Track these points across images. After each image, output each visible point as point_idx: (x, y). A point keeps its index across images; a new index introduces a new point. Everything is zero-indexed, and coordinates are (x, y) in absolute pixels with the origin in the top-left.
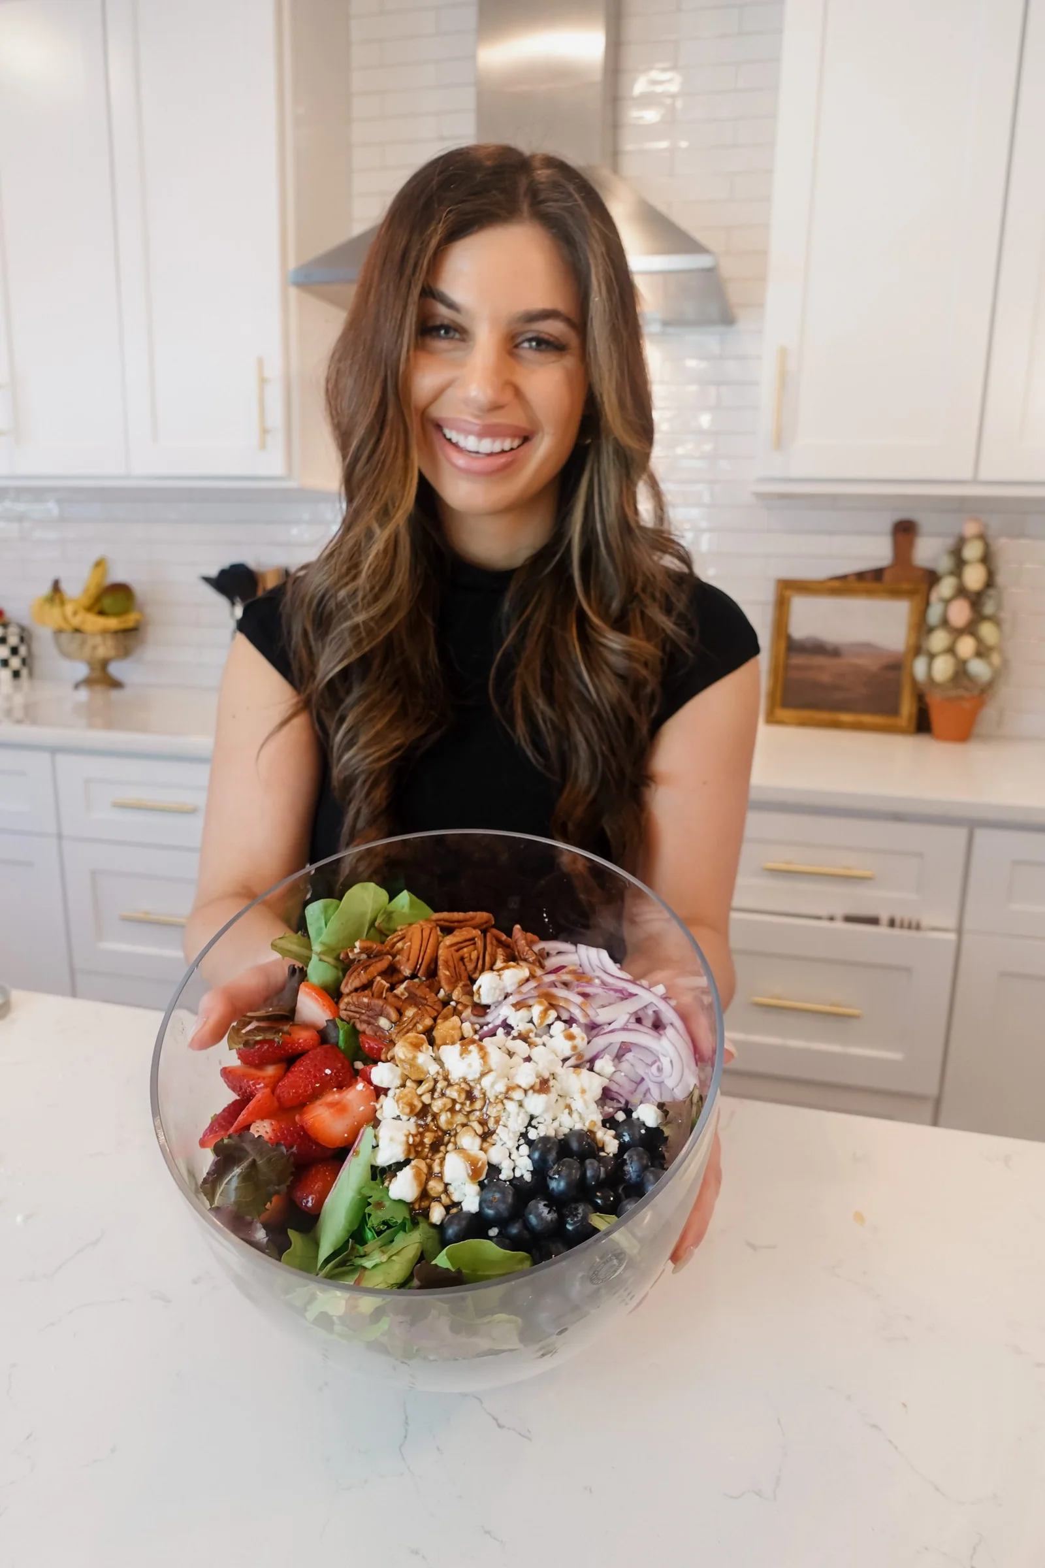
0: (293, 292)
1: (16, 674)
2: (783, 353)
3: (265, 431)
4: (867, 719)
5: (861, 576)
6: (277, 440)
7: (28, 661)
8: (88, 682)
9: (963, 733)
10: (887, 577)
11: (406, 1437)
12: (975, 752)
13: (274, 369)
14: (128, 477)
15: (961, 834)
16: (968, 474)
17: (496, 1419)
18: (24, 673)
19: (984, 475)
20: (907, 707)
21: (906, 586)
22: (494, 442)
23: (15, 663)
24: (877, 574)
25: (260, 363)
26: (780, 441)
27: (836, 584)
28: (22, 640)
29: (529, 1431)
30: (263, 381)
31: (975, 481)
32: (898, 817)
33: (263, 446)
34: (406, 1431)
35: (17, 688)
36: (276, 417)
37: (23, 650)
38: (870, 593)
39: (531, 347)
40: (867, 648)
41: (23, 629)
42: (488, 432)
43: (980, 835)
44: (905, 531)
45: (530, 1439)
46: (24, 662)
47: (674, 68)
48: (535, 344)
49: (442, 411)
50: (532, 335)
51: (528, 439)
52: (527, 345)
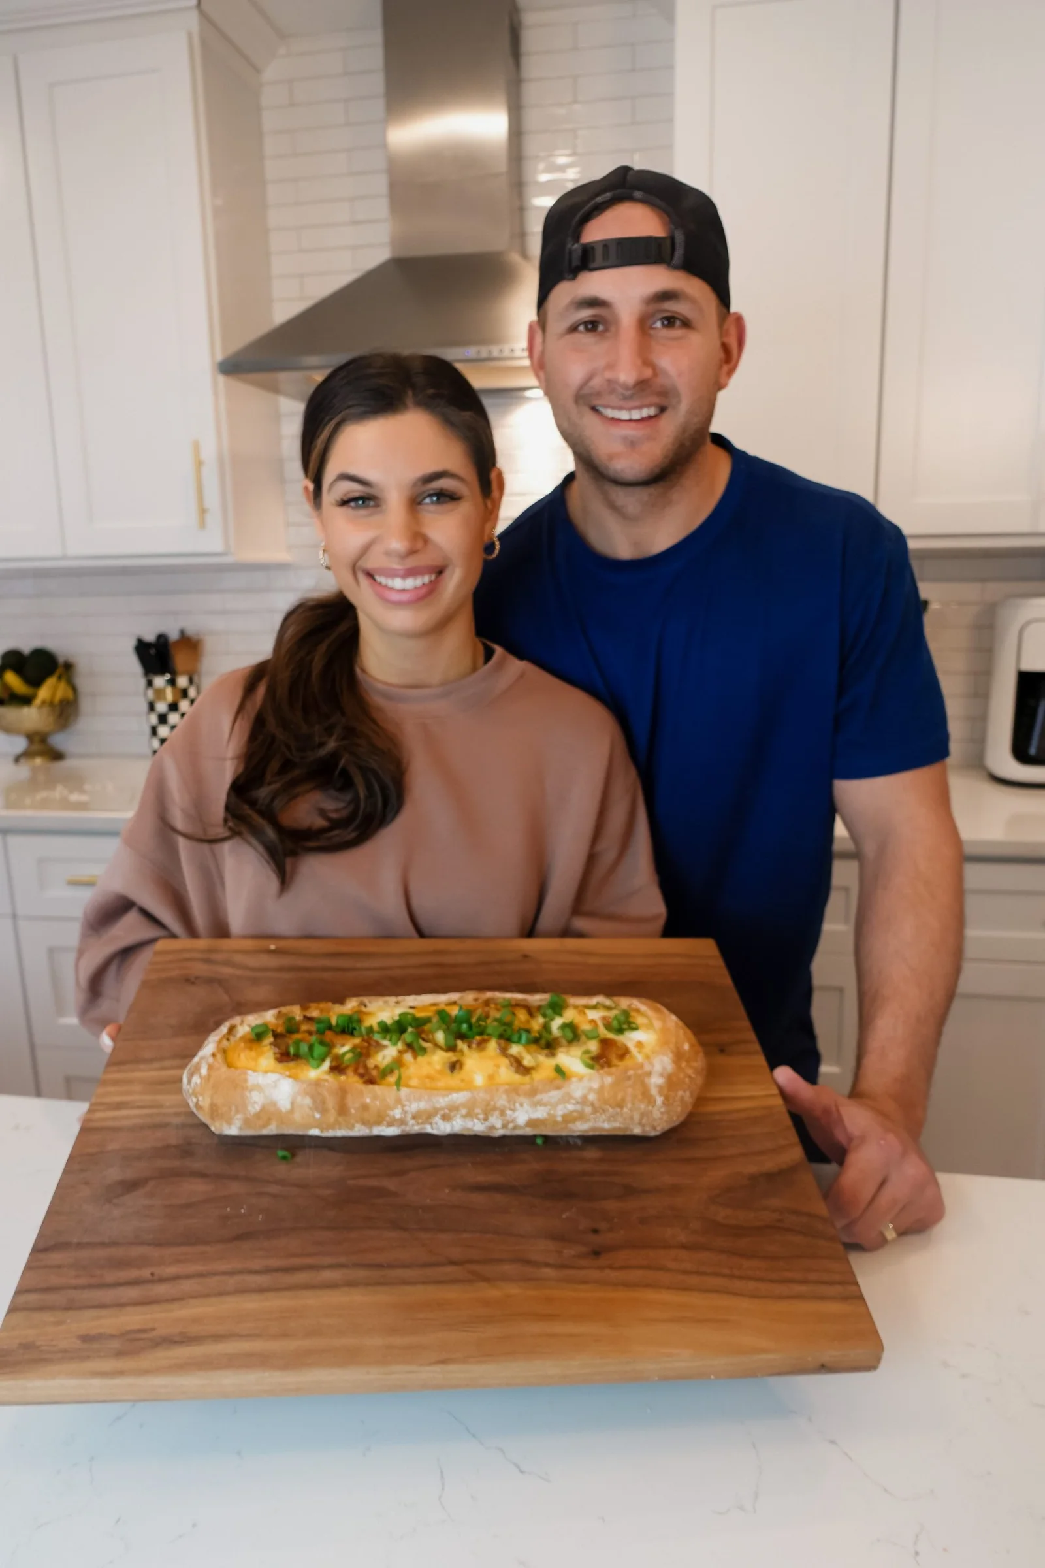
0: (221, 379)
3: (203, 511)
6: (214, 519)
8: (26, 755)
13: (209, 452)
22: (415, 580)
25: (196, 447)
30: (199, 464)
33: (202, 524)
36: (213, 499)
39: (432, 501)
42: (410, 573)
47: (574, 154)
48: (435, 498)
49: (370, 563)
50: (432, 492)
51: (440, 571)
52: (428, 500)
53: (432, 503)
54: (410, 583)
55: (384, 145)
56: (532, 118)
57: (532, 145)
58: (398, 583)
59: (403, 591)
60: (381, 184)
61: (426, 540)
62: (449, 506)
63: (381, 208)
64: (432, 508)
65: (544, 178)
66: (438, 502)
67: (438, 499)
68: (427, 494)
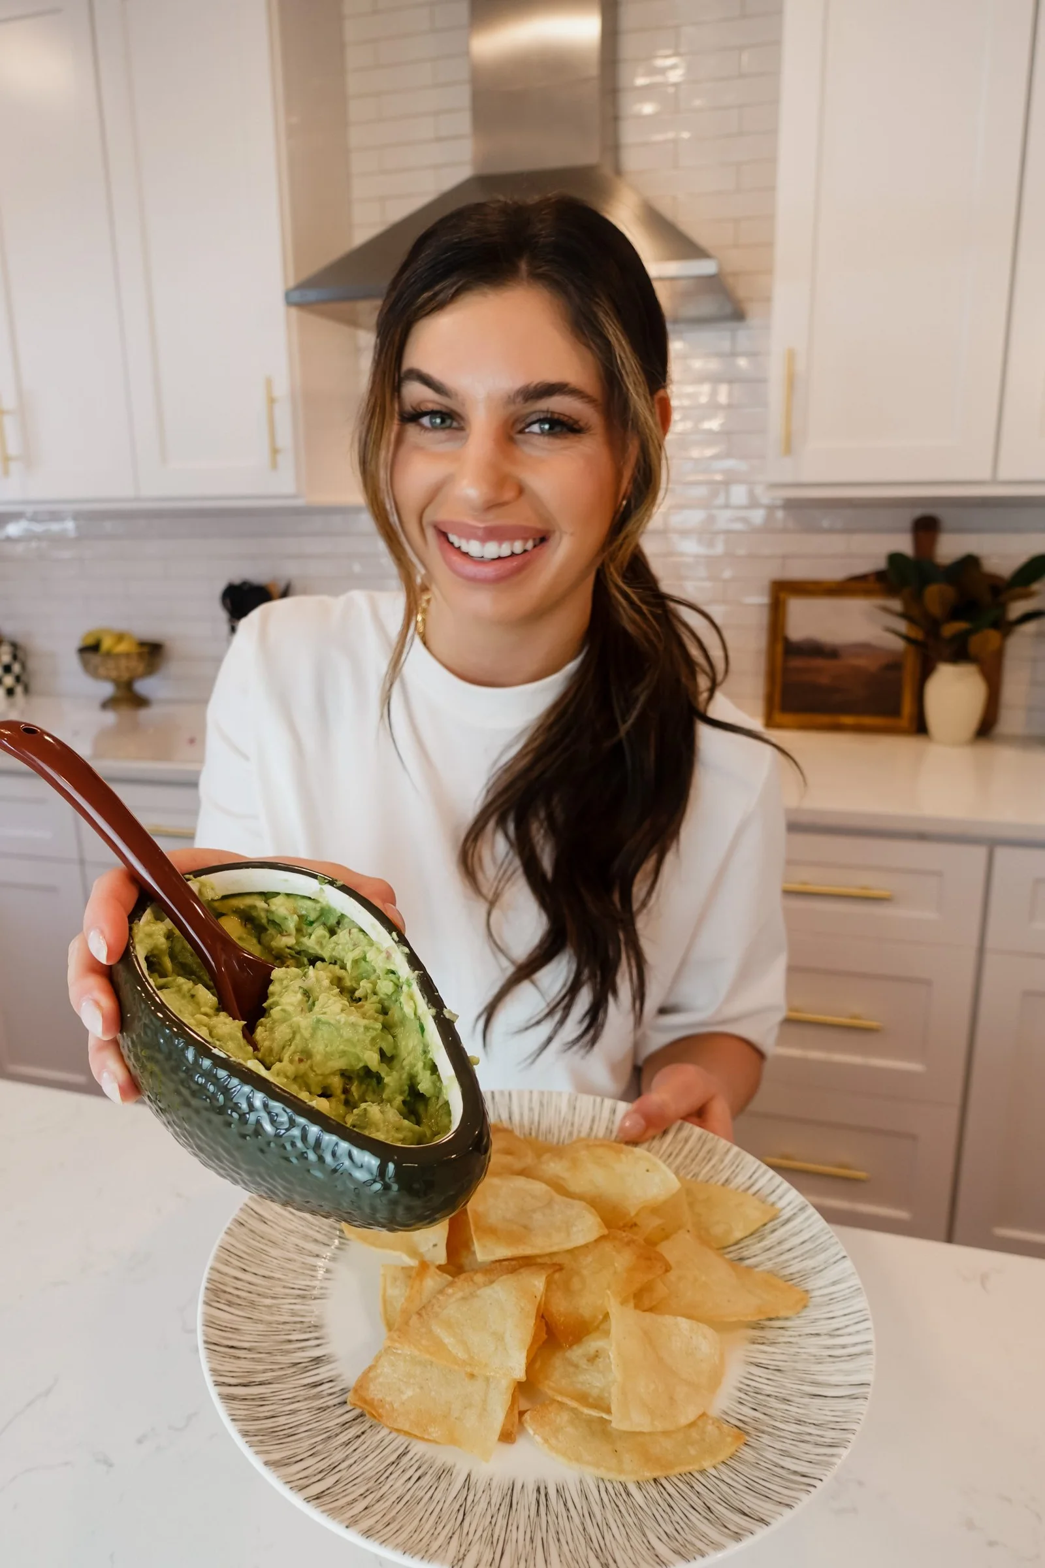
2: (791, 356)
3: (275, 451)
4: (869, 720)
6: (286, 462)
8: (114, 702)
13: (282, 389)
15: (980, 853)
16: (986, 474)
19: (1003, 474)
20: (908, 707)
22: (500, 545)
25: (269, 383)
26: (788, 447)
30: (272, 401)
31: (994, 481)
32: (921, 837)
33: (274, 465)
36: (285, 438)
39: (542, 430)
40: (865, 649)
42: (492, 534)
43: (1001, 854)
44: (926, 527)
47: (676, 54)
48: (547, 427)
49: (441, 514)
50: (542, 416)
51: (543, 539)
52: (536, 428)
53: (543, 432)
54: (492, 549)
55: (467, 53)
56: (630, 16)
57: (629, 46)
58: (473, 547)
59: (481, 561)
60: (462, 96)
61: (521, 490)
63: (463, 122)
64: (543, 441)
65: (640, 81)
66: (551, 433)
67: (550, 428)
68: (534, 417)
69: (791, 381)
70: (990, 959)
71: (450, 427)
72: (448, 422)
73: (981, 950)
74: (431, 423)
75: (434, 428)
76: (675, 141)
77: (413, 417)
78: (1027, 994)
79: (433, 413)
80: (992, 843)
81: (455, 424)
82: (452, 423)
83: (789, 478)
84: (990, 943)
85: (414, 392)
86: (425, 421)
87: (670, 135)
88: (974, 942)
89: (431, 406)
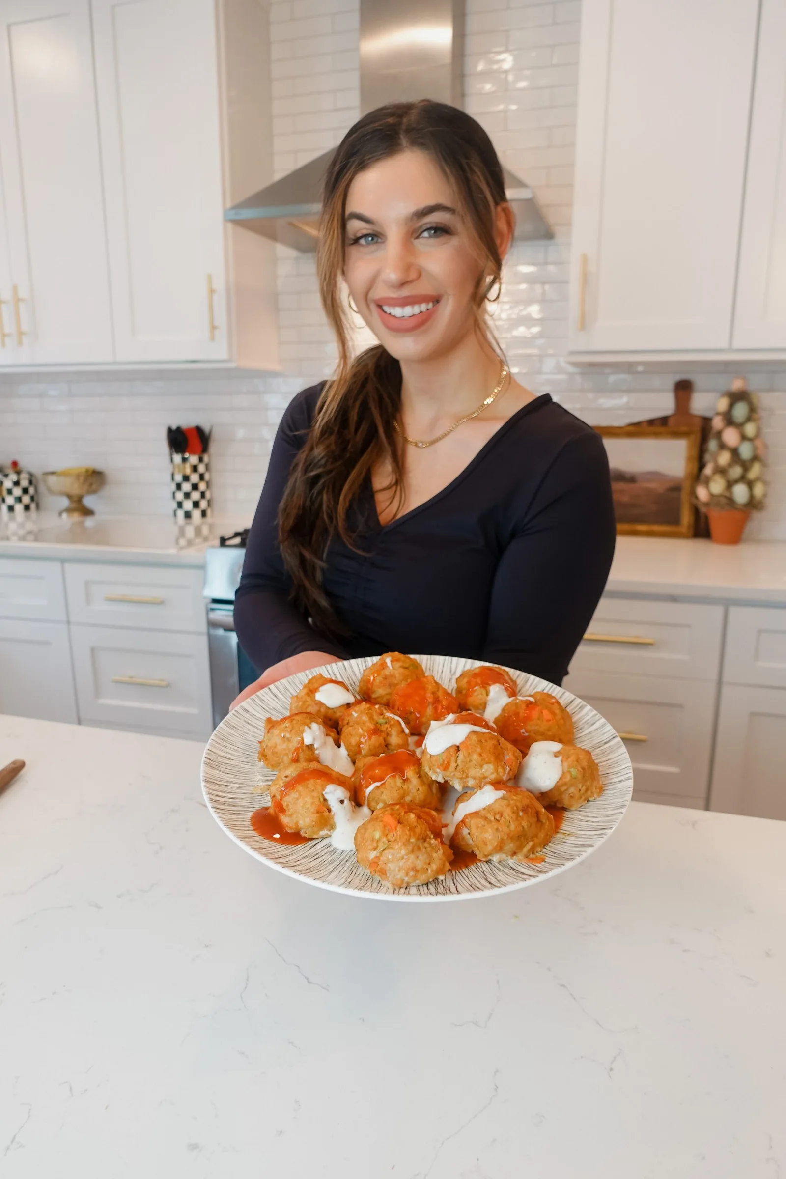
1: (27, 508)
2: (585, 259)
3: (213, 328)
4: (656, 528)
5: (651, 422)
6: (222, 334)
7: (35, 498)
8: (69, 510)
9: (735, 537)
10: (671, 422)
11: (246, 988)
12: (744, 550)
13: (219, 284)
14: (115, 363)
15: (717, 611)
16: (723, 344)
17: (307, 979)
18: (33, 506)
19: (736, 345)
20: (686, 518)
21: (684, 429)
23: (26, 499)
24: (664, 421)
25: (210, 278)
26: (584, 324)
27: (631, 429)
28: (31, 483)
29: (328, 986)
30: (212, 291)
31: (730, 350)
32: (673, 599)
33: (213, 338)
34: (247, 984)
35: (28, 518)
36: (221, 319)
37: (32, 490)
38: (657, 435)
39: (430, 235)
40: (655, 476)
41: (31, 475)
42: (408, 301)
43: (733, 611)
44: (683, 388)
45: (328, 990)
46: (32, 498)
47: (508, 51)
48: (433, 232)
49: (377, 295)
50: (429, 226)
51: (436, 300)
52: (425, 234)
53: (430, 237)
55: (357, 49)
56: (473, 23)
57: (472, 44)
60: (354, 79)
61: (420, 272)
62: (444, 238)
63: (354, 98)
64: (431, 242)
65: (481, 67)
66: (435, 236)
67: (435, 232)
68: (424, 228)
69: (585, 278)
70: (726, 690)
71: (377, 242)
72: (375, 239)
73: (720, 683)
74: (366, 241)
75: (368, 244)
76: (505, 111)
77: (356, 241)
78: (753, 714)
79: (365, 236)
80: (728, 603)
81: (380, 240)
82: (377, 240)
83: (583, 348)
84: (726, 678)
85: (355, 227)
86: (362, 241)
87: (501, 107)
88: (714, 676)
89: (365, 232)
